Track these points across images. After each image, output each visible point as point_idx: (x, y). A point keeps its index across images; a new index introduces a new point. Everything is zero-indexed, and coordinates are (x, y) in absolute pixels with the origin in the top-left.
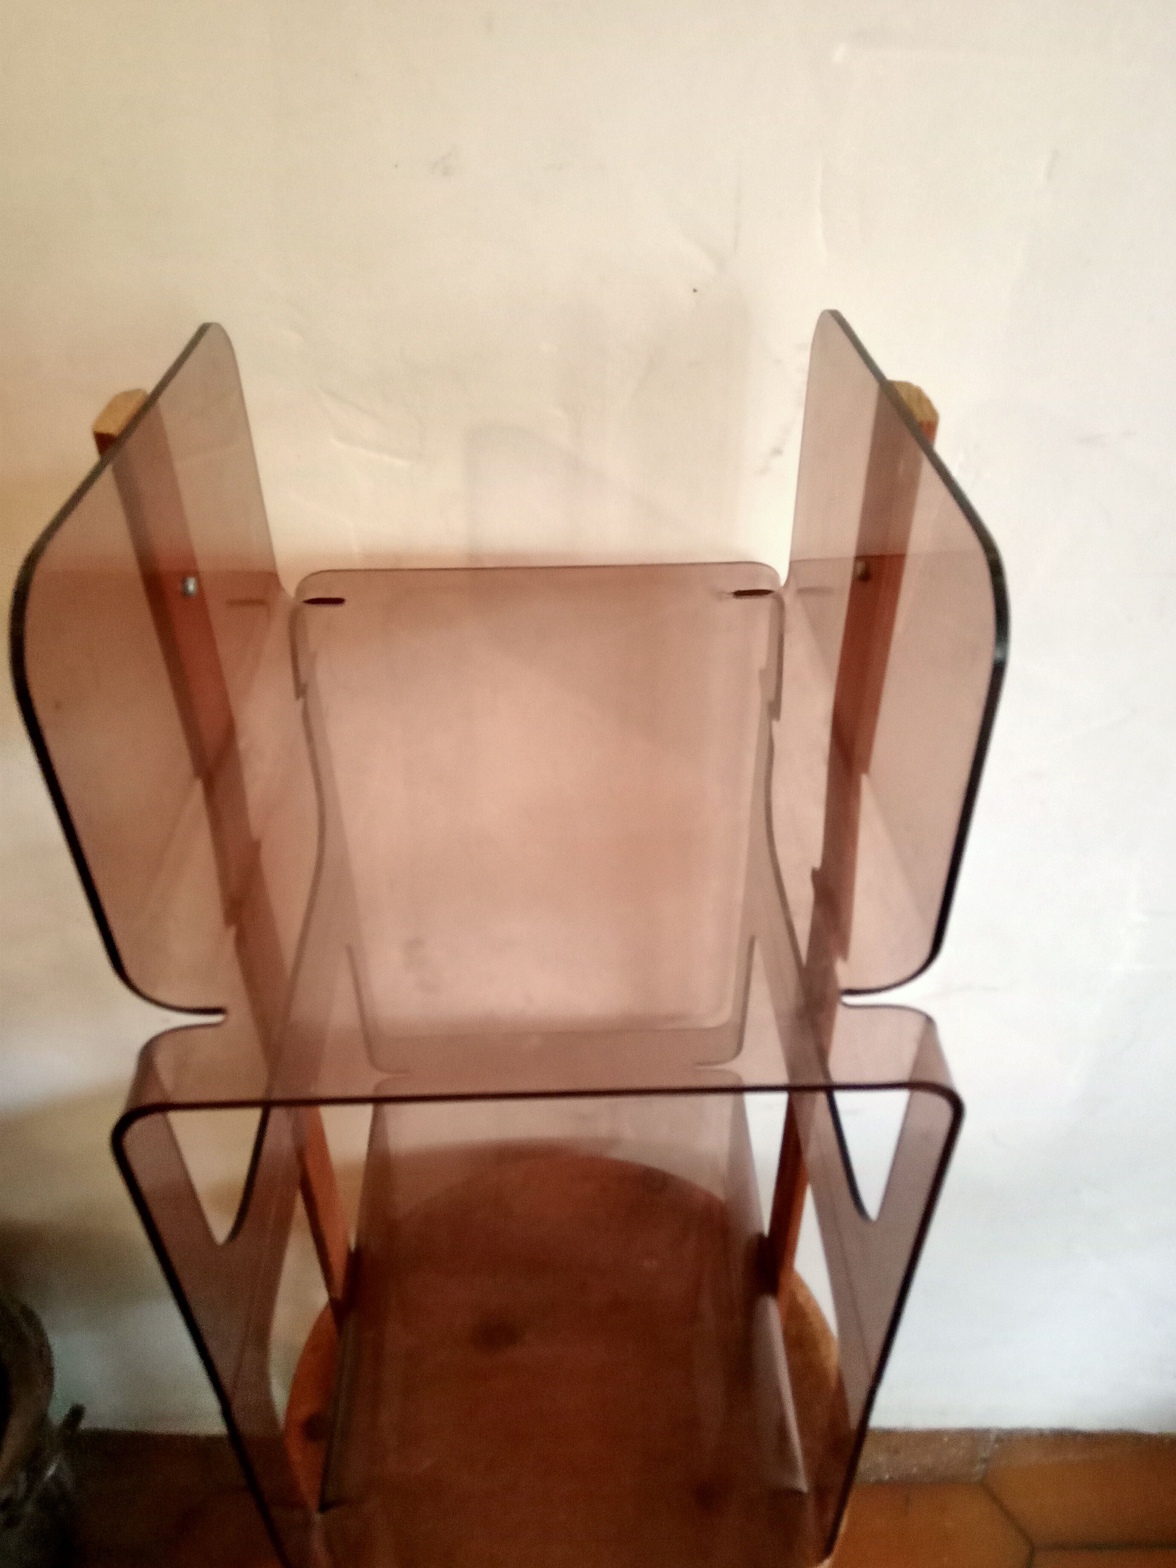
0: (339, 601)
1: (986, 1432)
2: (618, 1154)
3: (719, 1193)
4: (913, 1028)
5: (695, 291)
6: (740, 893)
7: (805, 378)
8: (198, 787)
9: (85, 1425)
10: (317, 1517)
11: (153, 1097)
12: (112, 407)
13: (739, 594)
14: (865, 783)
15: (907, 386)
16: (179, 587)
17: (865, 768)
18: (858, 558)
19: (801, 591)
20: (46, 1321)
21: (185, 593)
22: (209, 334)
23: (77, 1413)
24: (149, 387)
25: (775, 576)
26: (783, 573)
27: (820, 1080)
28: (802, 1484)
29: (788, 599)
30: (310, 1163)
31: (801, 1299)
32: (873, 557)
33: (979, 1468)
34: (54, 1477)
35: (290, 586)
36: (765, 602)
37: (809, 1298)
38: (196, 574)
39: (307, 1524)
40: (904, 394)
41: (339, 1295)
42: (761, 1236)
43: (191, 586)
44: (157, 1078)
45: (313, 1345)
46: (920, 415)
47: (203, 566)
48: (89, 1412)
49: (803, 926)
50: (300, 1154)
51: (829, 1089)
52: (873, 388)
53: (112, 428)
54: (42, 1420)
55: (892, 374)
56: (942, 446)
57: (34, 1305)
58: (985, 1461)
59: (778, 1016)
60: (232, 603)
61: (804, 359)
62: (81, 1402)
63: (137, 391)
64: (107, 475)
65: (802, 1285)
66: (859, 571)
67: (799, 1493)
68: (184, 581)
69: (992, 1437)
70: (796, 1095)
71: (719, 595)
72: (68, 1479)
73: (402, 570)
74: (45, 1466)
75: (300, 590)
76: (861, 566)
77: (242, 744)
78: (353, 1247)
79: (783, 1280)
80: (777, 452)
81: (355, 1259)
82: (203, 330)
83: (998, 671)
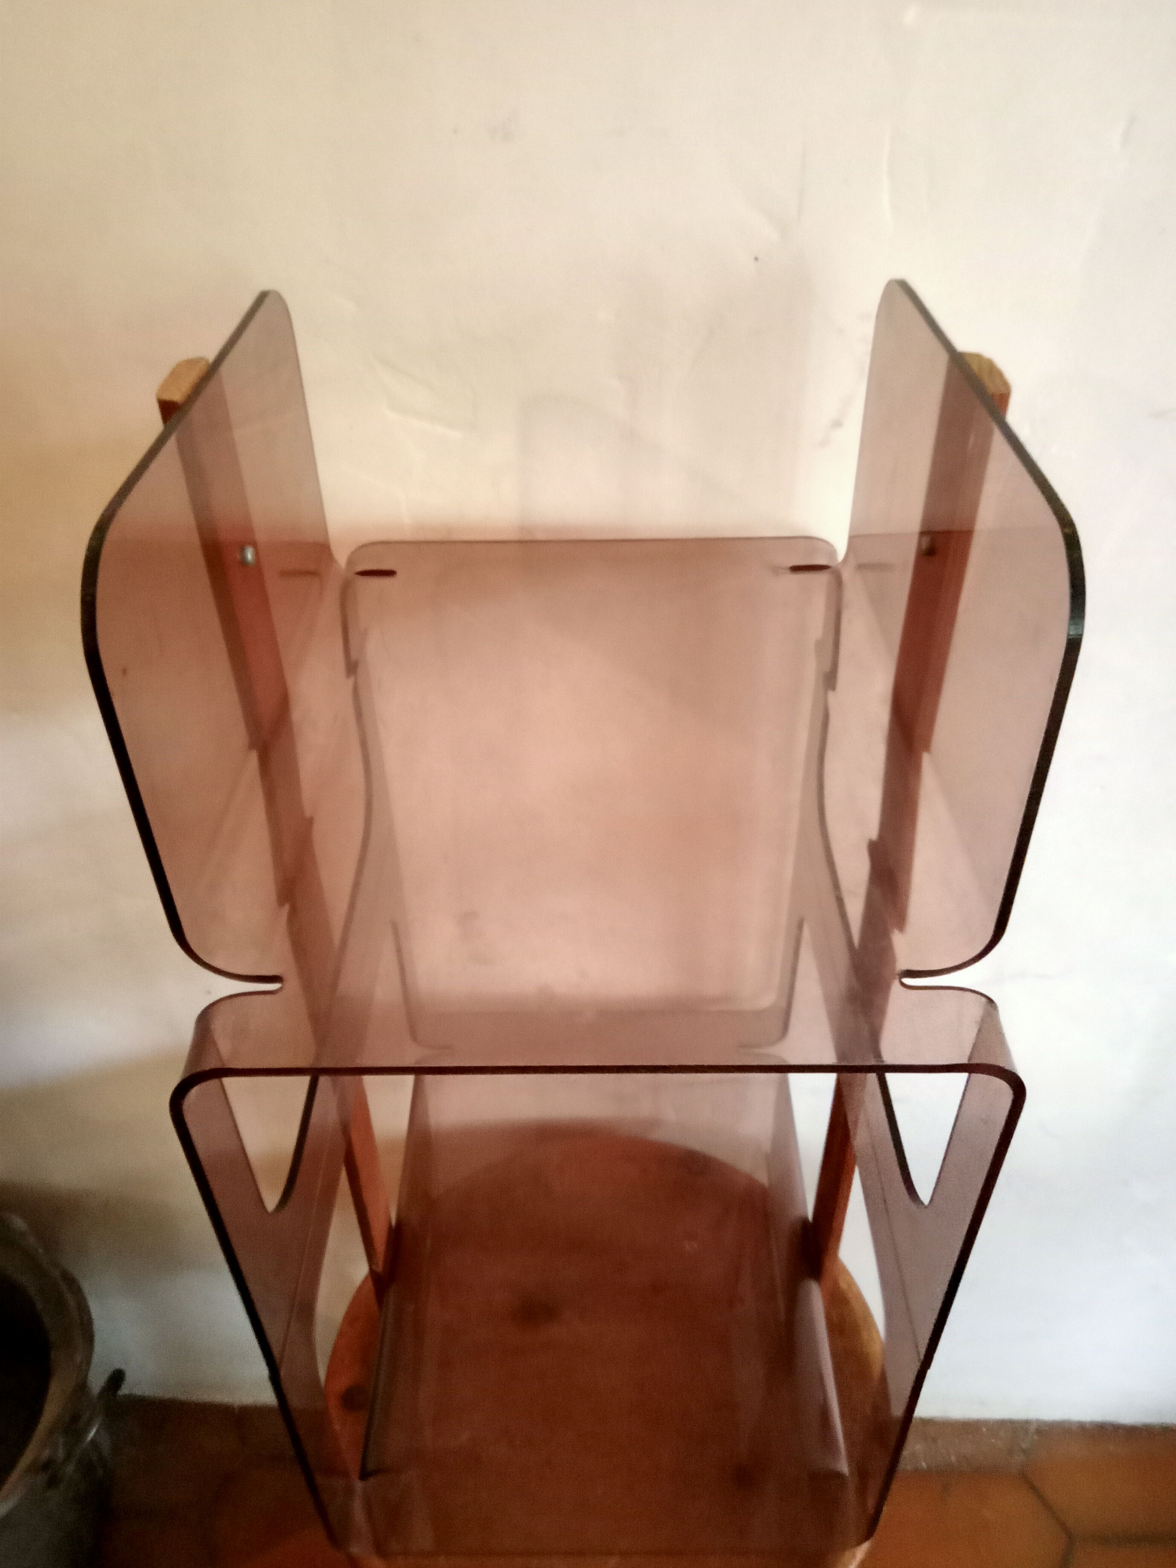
0: (390, 573)
1: (1027, 1422)
2: (661, 1135)
3: (762, 1177)
4: (974, 1009)
5: (756, 259)
6: (789, 874)
7: (868, 348)
8: (253, 759)
9: (124, 1390)
10: (359, 1485)
11: (211, 1064)
12: (175, 374)
13: (796, 569)
14: (927, 761)
15: (978, 357)
16: (238, 557)
17: (927, 746)
18: (922, 534)
19: (861, 567)
20: (86, 1287)
21: (243, 563)
22: (268, 302)
23: (117, 1378)
24: (211, 355)
25: (832, 552)
26: (841, 548)
27: (872, 1062)
28: (844, 1466)
29: (847, 575)
30: (355, 1136)
31: (843, 1285)
32: (938, 532)
33: (1018, 1458)
34: (92, 1440)
35: (341, 557)
36: (821, 579)
37: (851, 1283)
38: (255, 545)
39: (349, 1491)
40: (975, 367)
41: (380, 1268)
42: (805, 1221)
43: (250, 555)
44: (215, 1044)
45: (351, 1317)
46: (992, 387)
47: (261, 536)
48: (130, 1378)
49: (855, 909)
50: (345, 1129)
51: (882, 1070)
52: (943, 358)
53: (177, 396)
54: (82, 1387)
55: (963, 344)
56: (1014, 417)
57: (75, 1271)
58: (1024, 1452)
59: (827, 999)
60: (287, 574)
61: (868, 329)
62: (122, 1367)
63: (201, 359)
64: (172, 443)
65: (844, 1271)
66: (924, 546)
67: (839, 1475)
68: (242, 550)
69: (1032, 1428)
70: (847, 1076)
71: (776, 570)
72: (106, 1445)
73: (455, 542)
74: (86, 1430)
75: (350, 562)
76: (926, 542)
77: (296, 715)
78: (394, 1222)
79: (828, 1264)
80: (837, 424)
81: (396, 1234)
82: (263, 297)
83: (1073, 647)
